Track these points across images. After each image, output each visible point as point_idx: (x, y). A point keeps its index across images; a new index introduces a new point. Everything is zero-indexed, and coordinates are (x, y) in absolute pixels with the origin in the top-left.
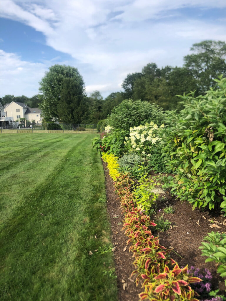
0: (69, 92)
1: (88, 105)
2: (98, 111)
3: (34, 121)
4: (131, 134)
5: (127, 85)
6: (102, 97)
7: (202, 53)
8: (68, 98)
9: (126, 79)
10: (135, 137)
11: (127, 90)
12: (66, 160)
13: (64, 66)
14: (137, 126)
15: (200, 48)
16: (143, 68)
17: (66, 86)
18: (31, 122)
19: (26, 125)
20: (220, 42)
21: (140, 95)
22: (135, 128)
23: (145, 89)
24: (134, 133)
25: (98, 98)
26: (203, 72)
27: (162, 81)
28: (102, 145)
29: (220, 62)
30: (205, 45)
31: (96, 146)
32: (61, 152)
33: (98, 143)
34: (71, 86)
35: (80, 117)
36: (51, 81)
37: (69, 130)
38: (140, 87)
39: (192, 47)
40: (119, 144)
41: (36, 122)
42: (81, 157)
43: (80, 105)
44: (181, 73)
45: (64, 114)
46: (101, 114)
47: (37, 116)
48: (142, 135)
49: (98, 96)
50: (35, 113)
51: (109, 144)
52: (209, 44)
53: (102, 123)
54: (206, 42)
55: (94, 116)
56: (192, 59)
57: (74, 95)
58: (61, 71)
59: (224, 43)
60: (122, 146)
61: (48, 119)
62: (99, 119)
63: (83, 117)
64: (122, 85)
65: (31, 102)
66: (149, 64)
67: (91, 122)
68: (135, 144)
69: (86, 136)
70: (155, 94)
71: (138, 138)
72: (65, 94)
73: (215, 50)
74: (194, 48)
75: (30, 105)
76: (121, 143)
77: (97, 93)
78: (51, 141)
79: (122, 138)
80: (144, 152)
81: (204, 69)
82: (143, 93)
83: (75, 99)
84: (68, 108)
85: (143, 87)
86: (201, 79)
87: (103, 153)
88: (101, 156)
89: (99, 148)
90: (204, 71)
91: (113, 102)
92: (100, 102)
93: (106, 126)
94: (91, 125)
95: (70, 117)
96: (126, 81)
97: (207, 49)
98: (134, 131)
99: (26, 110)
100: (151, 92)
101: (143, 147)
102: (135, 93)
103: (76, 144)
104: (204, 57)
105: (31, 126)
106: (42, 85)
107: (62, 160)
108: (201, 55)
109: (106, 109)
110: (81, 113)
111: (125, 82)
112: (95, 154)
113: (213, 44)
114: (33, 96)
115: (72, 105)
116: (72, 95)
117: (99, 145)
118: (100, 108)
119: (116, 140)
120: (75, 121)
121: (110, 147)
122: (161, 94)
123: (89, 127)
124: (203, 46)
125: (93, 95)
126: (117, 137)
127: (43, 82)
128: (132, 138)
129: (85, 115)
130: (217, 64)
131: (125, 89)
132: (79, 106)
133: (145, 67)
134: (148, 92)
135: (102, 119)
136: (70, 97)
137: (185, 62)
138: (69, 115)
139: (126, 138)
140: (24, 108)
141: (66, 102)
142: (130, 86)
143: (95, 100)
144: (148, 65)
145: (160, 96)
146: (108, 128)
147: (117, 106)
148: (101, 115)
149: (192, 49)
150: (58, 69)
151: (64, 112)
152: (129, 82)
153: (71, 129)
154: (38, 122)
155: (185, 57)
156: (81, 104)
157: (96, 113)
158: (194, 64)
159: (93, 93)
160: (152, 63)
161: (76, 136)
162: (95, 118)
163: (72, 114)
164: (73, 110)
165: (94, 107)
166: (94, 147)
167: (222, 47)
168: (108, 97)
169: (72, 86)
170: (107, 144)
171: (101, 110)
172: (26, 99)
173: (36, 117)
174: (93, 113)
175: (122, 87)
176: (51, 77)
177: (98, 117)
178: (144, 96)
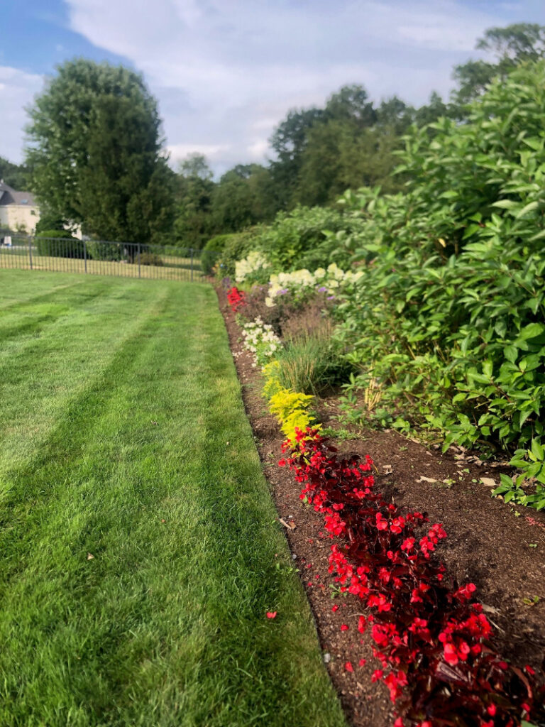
0: (114, 143)
2: (200, 211)
3: (23, 227)
5: (284, 141)
6: (210, 172)
8: (110, 158)
9: (283, 124)
11: (284, 155)
13: (104, 66)
16: (330, 100)
18: (15, 230)
21: (323, 170)
23: (339, 153)
25: (201, 175)
34: (120, 121)
35: (148, 220)
36: (60, 108)
37: (111, 260)
38: (323, 149)
39: (482, 37)
41: (28, 230)
43: (150, 184)
45: (96, 210)
46: (208, 219)
47: (33, 213)
49: (199, 168)
50: (26, 204)
55: (189, 224)
57: (131, 150)
58: (92, 77)
61: (51, 223)
63: (157, 223)
64: (270, 141)
66: (346, 88)
67: (179, 238)
70: (367, 171)
72: (102, 145)
74: (490, 41)
75: (16, 183)
77: (199, 162)
82: (330, 165)
83: (133, 163)
84: (110, 191)
85: (333, 149)
91: (243, 187)
92: (207, 186)
93: (235, 258)
94: (180, 246)
95: (113, 221)
96: (283, 129)
99: (0, 195)
100: (356, 163)
102: (309, 164)
106: (36, 117)
110: (150, 207)
111: (280, 132)
115: (123, 182)
116: (124, 150)
118: (205, 201)
120: (129, 233)
123: (173, 252)
125: (186, 166)
127: (38, 109)
129: (162, 216)
131: (278, 151)
132: (146, 187)
133: (334, 96)
134: (346, 163)
136: (118, 157)
138: (113, 212)
141: (107, 173)
142: (290, 146)
143: (192, 179)
144: (342, 90)
148: (209, 222)
149: (482, 44)
150: (82, 70)
151: (98, 204)
152: (288, 133)
154: (32, 230)
155: (459, 69)
156: (154, 182)
157: (194, 214)
159: (188, 159)
160: (353, 87)
162: (191, 229)
163: (123, 214)
164: (126, 199)
165: (188, 198)
168: (228, 173)
169: (126, 122)
171: (208, 207)
174: (187, 214)
175: (271, 144)
176: (61, 94)
177: (200, 227)
178: (333, 175)
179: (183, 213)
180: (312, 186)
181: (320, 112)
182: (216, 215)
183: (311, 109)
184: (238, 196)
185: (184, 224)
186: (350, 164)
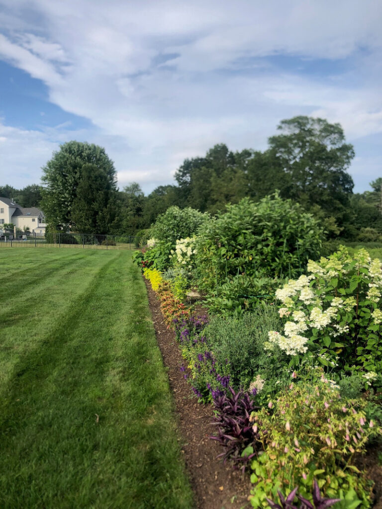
0: (90, 186)
1: (120, 205)
2: (136, 216)
3: (28, 229)
4: (177, 247)
5: (183, 176)
6: (142, 193)
7: (295, 134)
8: (89, 194)
9: (181, 167)
10: (182, 250)
11: (184, 183)
12: (100, 277)
14: (184, 238)
15: (292, 126)
17: (87, 176)
18: (23, 231)
19: (17, 236)
20: (319, 120)
21: (203, 193)
22: (182, 240)
23: (211, 183)
24: (181, 246)
25: (137, 194)
26: (296, 162)
27: (235, 172)
28: (143, 260)
29: (319, 149)
30: (299, 123)
31: (137, 261)
32: (91, 270)
33: (139, 257)
34: (93, 176)
35: (108, 223)
36: (61, 167)
38: (202, 181)
39: (279, 124)
40: (164, 258)
41: (31, 231)
42: (117, 275)
43: (108, 206)
44: (264, 162)
46: (141, 220)
47: (34, 220)
48: (190, 248)
49: (136, 191)
50: (29, 215)
51: (152, 259)
52: (305, 121)
53: (143, 234)
54: (301, 118)
55: (129, 224)
56: (279, 142)
57: (98, 190)
59: (325, 121)
60: (168, 260)
62: (137, 227)
63: (112, 224)
64: (175, 176)
65: (22, 197)
67: (125, 232)
68: (181, 257)
69: (118, 253)
70: (226, 193)
71: (185, 251)
73: (313, 131)
74: (283, 126)
75: (20, 201)
76: (167, 257)
77: (136, 187)
78: (70, 258)
79: (168, 252)
80: (190, 267)
81: (298, 157)
82: (206, 190)
83: (99, 196)
84: (88, 210)
85: (207, 181)
86: (294, 172)
87: (145, 269)
88: (143, 272)
89: (141, 263)
90: (297, 160)
91: (161, 201)
92: (140, 200)
93: (148, 239)
94: (124, 236)
96: (182, 170)
97: (301, 129)
98: (181, 243)
99: (14, 210)
100: (220, 188)
101: (190, 261)
102: (195, 189)
103: (107, 262)
104: (298, 139)
105: (24, 237)
106: (47, 172)
107: (95, 277)
108: (293, 137)
109: (149, 213)
110: (109, 217)
111: (180, 171)
112: (135, 272)
113: (311, 122)
114: (25, 187)
115: (95, 205)
116: (95, 190)
117: (140, 259)
118: (139, 210)
119: (161, 254)
120: (98, 230)
121: (153, 262)
122: (235, 192)
123: (120, 240)
124: (296, 124)
125: (128, 189)
126: (162, 250)
127: (48, 168)
128: (178, 252)
129: (115, 221)
130: (316, 151)
131: (179, 181)
132: (106, 207)
133: (211, 150)
134: (215, 188)
135: (142, 228)
136: (92, 192)
137: (270, 145)
138: (88, 220)
139: (172, 251)
140: (11, 207)
141: (86, 201)
142: (188, 178)
143: (132, 198)
144: (215, 146)
145: (233, 196)
146: (151, 242)
147: (163, 214)
148: (141, 222)
149: (280, 128)
152: (185, 171)
153: (94, 244)
154: (33, 230)
155: (270, 139)
156: (110, 205)
157: (133, 218)
158: (283, 150)
159: (129, 186)
160: (222, 144)
161: (103, 252)
162: (131, 227)
163: (94, 221)
164: (96, 213)
165: (129, 208)
166: (134, 262)
167: (322, 127)
168: (153, 193)
169: (96, 177)
170: (150, 258)
171: (140, 213)
172: (13, 192)
173: (30, 223)
174: (128, 218)
175: (175, 178)
176: (62, 161)
177: (136, 225)
178: (208, 195)
179: (126, 217)
180: (197, 201)
181: (202, 159)
182: (145, 218)
183: (196, 158)
184: (158, 207)
185: (127, 224)
186: (217, 189)
